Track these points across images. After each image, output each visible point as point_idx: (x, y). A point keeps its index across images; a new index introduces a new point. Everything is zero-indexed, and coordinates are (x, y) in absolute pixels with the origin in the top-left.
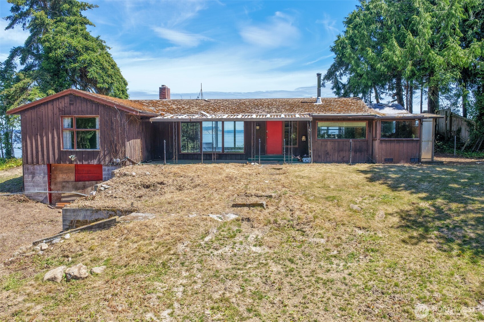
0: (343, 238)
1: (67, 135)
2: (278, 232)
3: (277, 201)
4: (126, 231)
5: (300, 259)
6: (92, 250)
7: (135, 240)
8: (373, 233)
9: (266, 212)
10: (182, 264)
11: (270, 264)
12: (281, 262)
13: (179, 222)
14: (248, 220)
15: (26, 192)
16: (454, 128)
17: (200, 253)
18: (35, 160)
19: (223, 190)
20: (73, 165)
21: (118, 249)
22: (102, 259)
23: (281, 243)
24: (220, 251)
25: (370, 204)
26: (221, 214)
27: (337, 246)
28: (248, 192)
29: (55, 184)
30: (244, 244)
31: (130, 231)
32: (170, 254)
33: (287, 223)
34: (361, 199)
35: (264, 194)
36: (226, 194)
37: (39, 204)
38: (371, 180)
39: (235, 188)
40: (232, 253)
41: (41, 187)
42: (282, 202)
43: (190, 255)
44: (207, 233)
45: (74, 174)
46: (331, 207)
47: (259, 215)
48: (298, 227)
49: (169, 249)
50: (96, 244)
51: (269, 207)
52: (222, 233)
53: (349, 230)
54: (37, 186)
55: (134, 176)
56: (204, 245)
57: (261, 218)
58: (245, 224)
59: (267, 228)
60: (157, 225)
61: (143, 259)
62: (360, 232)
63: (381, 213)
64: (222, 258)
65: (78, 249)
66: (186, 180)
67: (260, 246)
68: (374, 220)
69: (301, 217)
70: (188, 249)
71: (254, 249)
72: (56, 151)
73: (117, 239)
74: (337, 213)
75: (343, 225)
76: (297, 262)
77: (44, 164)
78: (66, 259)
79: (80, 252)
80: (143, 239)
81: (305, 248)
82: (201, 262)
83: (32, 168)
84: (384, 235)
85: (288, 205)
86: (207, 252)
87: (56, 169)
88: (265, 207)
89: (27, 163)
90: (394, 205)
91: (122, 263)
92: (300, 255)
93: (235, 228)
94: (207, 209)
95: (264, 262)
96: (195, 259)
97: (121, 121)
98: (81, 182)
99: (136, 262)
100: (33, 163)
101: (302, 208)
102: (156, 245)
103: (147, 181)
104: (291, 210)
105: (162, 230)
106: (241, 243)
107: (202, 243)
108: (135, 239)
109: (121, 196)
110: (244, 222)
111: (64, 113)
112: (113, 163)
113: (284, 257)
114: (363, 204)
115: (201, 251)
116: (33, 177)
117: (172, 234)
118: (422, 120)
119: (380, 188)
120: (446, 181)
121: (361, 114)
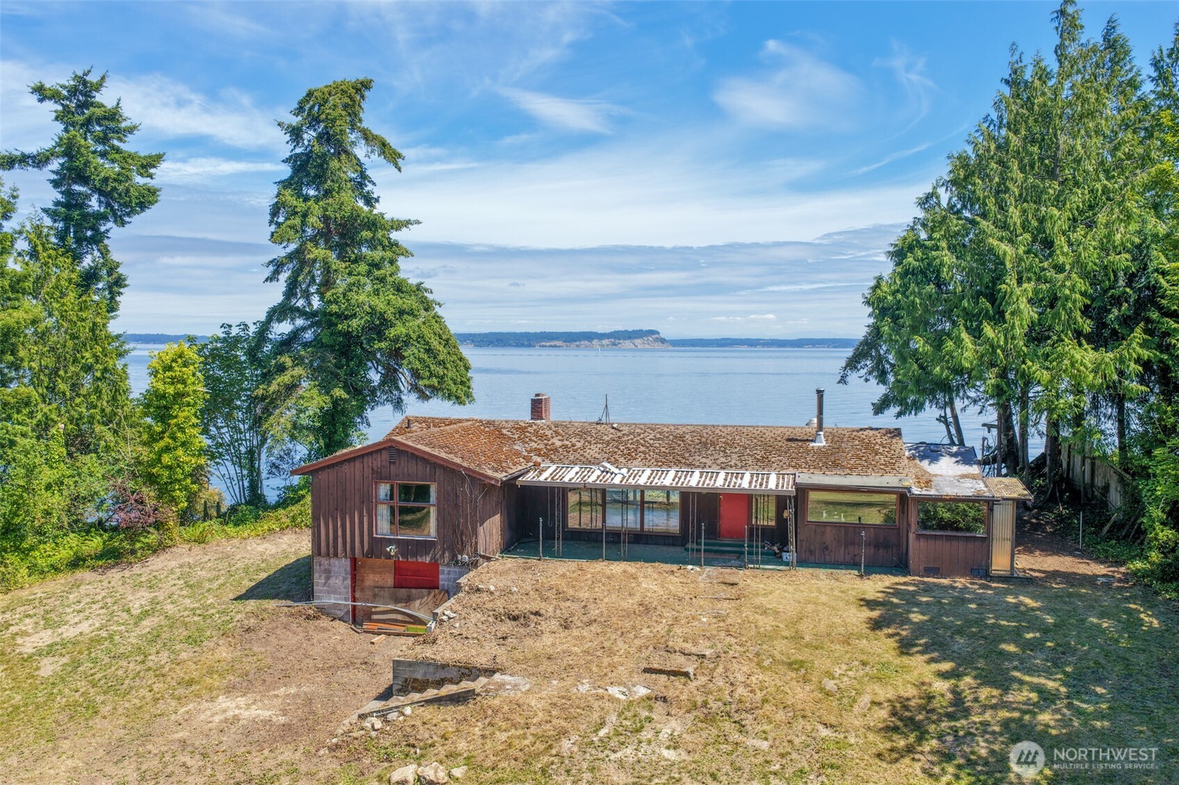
0: (797, 741)
1: (383, 511)
2: (704, 725)
3: (712, 666)
4: (490, 712)
5: (727, 774)
6: (446, 739)
7: (504, 728)
8: (842, 736)
9: (693, 685)
10: (568, 771)
11: (684, 780)
12: (699, 778)
13: (564, 701)
14: (665, 699)
15: (316, 602)
16: (1099, 481)
17: (591, 755)
18: (331, 551)
19: (632, 636)
20: (392, 561)
21: (480, 741)
22: (460, 755)
23: (706, 745)
24: (619, 755)
25: (855, 678)
26: (625, 685)
27: (782, 756)
28: (671, 643)
29: (363, 590)
30: (653, 744)
31: (496, 712)
32: (551, 756)
33: (722, 709)
34: (844, 667)
35: (694, 650)
36: (638, 642)
37: (337, 623)
38: (876, 625)
39: (651, 632)
40: (636, 759)
41: (340, 594)
42: (720, 669)
43: (578, 757)
44: (602, 724)
45: (392, 576)
46: (794, 683)
47: (681, 693)
48: (736, 717)
49: (551, 747)
50: (451, 729)
51: (698, 677)
52: (625, 723)
53: (809, 728)
54: (335, 592)
55: (492, 593)
56: (597, 743)
57: (684, 697)
58: (659, 706)
59: (690, 716)
60: (533, 704)
61: (516, 760)
62: (824, 732)
63: (866, 699)
64: (621, 764)
65: (427, 736)
66: (575, 606)
67: (675, 748)
68: (851, 711)
69: (743, 698)
70: (575, 749)
71: (666, 753)
72: (366, 538)
73: (479, 724)
74: (800, 694)
75: (804, 717)
76: (721, 778)
77: (346, 557)
78: (412, 750)
79: (430, 741)
80: (515, 726)
81: (738, 756)
82: (592, 770)
83: (326, 562)
84: (857, 740)
85: (728, 674)
86: (601, 756)
87: (363, 566)
88: (692, 677)
89: (319, 554)
90: (891, 685)
91: (488, 763)
92: (728, 767)
93: (645, 714)
94: (605, 674)
95: (677, 776)
96: (585, 765)
97: (471, 494)
98: (403, 590)
99: (506, 765)
100: (328, 555)
101: (748, 682)
102: (531, 739)
103: (514, 607)
104: (732, 684)
105: (540, 714)
106: (649, 742)
107: (595, 739)
108: (504, 725)
109: (475, 635)
110: (658, 703)
111: (380, 476)
112: (457, 562)
113: (705, 770)
114: (845, 679)
115: (594, 752)
116: (328, 578)
117: (555, 721)
118: (991, 503)
119: (883, 646)
120: (1002, 635)
121: (890, 480)
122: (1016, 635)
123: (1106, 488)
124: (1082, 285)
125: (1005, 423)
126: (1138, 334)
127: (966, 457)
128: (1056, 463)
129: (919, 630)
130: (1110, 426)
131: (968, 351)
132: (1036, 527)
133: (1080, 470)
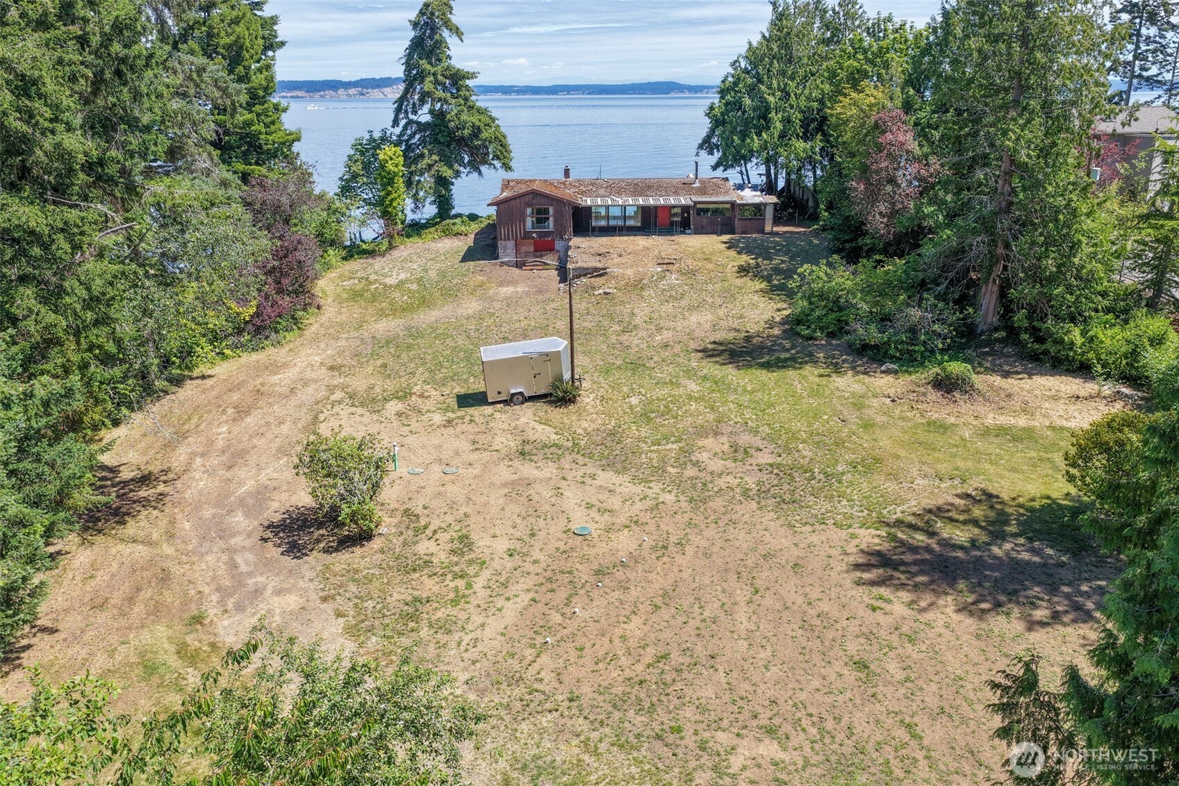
0: (712, 276)
1: (529, 220)
3: (679, 261)
4: (615, 277)
8: (725, 274)
9: (675, 266)
10: (649, 287)
13: (637, 272)
15: (500, 260)
16: (805, 198)
17: (654, 283)
18: (506, 238)
19: (647, 255)
20: (534, 241)
21: (616, 284)
22: (612, 287)
23: (686, 279)
25: (726, 261)
26: (654, 268)
27: (709, 279)
28: (663, 255)
29: (521, 253)
30: (671, 280)
31: (617, 277)
33: (687, 272)
34: (721, 259)
35: (671, 257)
37: (510, 268)
38: (729, 248)
39: (654, 253)
40: (667, 283)
41: (511, 256)
42: (682, 262)
43: (650, 284)
44: (652, 277)
45: (534, 247)
46: (707, 263)
48: (692, 273)
49: (640, 283)
50: (604, 283)
51: (676, 264)
52: (659, 276)
53: (715, 273)
54: (508, 255)
57: (674, 269)
59: (678, 273)
62: (720, 274)
63: (730, 266)
64: (664, 285)
66: (621, 250)
68: (726, 268)
69: (692, 268)
71: (675, 282)
72: (522, 231)
73: (613, 280)
74: (710, 266)
75: (713, 271)
77: (513, 241)
79: (599, 286)
80: (625, 279)
83: (504, 243)
84: (730, 275)
85: (686, 263)
86: (657, 283)
87: (521, 243)
88: (674, 264)
89: (501, 240)
90: (737, 262)
91: (623, 288)
94: (645, 266)
95: (681, 285)
96: (653, 286)
97: (569, 210)
98: (539, 252)
99: (629, 288)
100: (505, 240)
101: (693, 264)
102: (633, 281)
103: (597, 251)
104: (688, 265)
106: (669, 280)
108: (622, 279)
109: (589, 261)
110: (667, 271)
111: (528, 205)
112: (563, 239)
114: (723, 261)
116: (505, 250)
117: (638, 277)
118: (765, 205)
119: (732, 253)
120: (770, 248)
121: (727, 198)
122: (774, 248)
123: (808, 200)
124: (800, 116)
125: (768, 174)
126: (819, 137)
127: (755, 188)
128: (789, 190)
129: (743, 248)
130: (810, 174)
131: (756, 144)
132: (780, 218)
133: (798, 193)
